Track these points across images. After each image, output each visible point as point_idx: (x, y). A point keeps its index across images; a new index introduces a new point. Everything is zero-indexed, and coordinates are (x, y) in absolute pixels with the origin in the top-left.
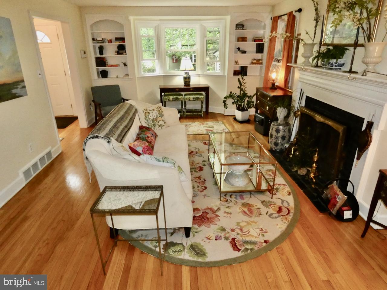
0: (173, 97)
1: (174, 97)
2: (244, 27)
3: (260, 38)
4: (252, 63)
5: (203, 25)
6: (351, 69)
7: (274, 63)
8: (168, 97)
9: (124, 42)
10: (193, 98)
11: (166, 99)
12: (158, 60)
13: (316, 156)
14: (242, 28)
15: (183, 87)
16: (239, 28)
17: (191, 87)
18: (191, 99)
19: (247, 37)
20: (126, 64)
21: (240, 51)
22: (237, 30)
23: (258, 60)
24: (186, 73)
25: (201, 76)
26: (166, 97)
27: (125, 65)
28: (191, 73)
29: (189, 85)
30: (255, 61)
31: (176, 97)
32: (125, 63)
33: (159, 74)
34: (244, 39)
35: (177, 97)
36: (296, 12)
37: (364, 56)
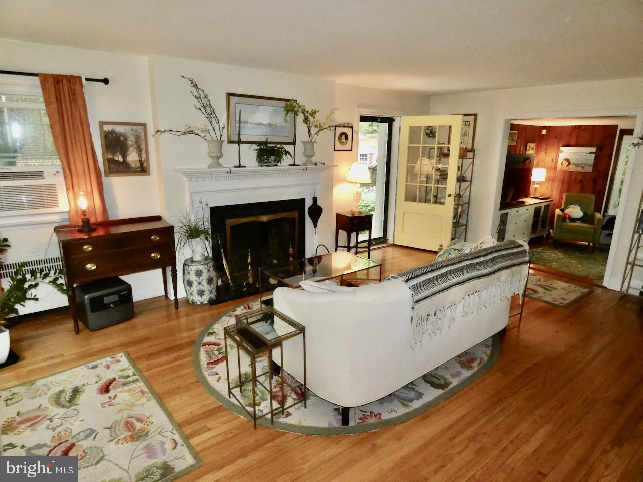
6: (294, 162)
13: (291, 249)
36: (87, 80)
37: (303, 151)
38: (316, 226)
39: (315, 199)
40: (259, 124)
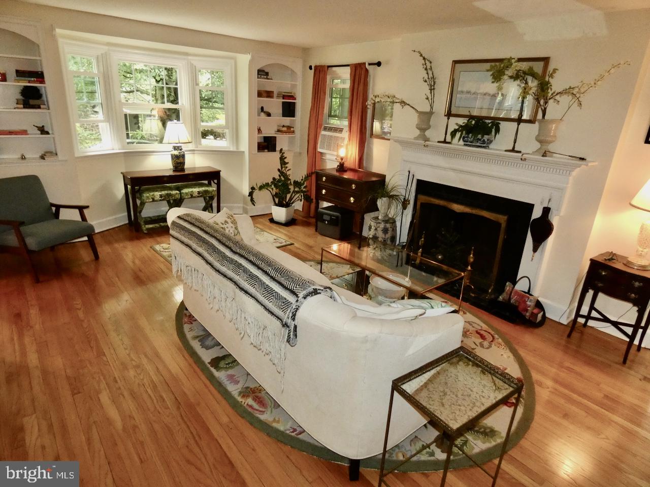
0: (160, 193)
1: (163, 193)
2: (268, 75)
3: (290, 94)
4: (279, 131)
5: (193, 64)
6: (514, 148)
7: (323, 133)
8: (151, 194)
9: (43, 82)
10: (199, 193)
11: (148, 197)
12: (108, 121)
13: (472, 256)
14: (265, 77)
15: (171, 173)
16: (262, 76)
17: (187, 172)
18: (196, 194)
19: (273, 92)
20: (46, 129)
21: (264, 112)
22: (259, 79)
23: (289, 127)
24: (175, 148)
25: (196, 152)
26: (148, 195)
27: (43, 131)
28: (185, 148)
29: (183, 170)
30: (285, 129)
31: (166, 192)
32: (43, 126)
33: (113, 149)
34: (269, 94)
35: (169, 192)
36: (370, 64)
37: (537, 134)
38: (535, 250)
39: (546, 211)
40: (485, 94)
